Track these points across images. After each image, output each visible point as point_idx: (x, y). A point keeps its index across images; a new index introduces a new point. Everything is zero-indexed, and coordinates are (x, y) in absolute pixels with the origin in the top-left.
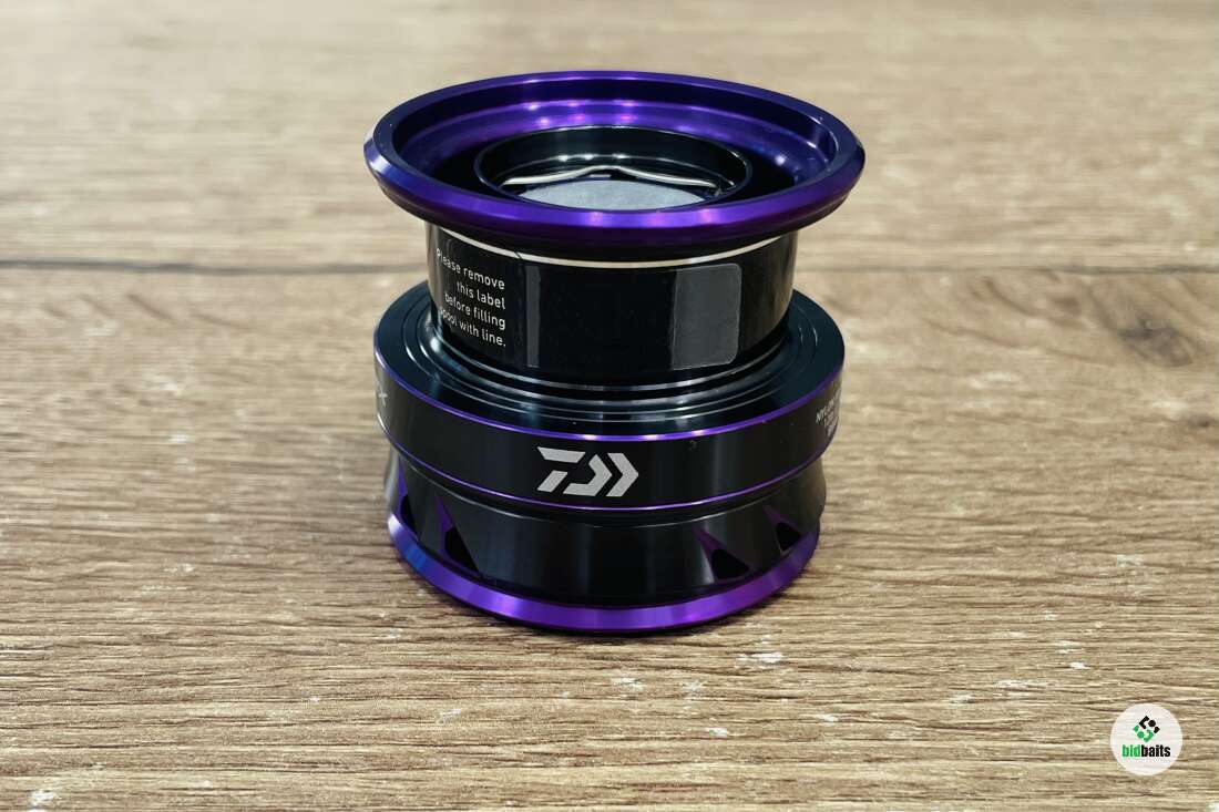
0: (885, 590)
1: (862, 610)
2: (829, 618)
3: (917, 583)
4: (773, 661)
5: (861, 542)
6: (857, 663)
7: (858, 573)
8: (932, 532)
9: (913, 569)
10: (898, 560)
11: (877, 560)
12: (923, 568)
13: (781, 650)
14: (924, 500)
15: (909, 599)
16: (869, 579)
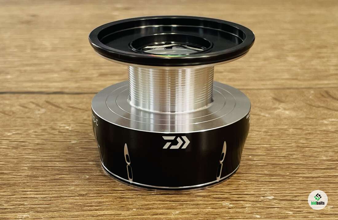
0: (303, 179)
1: (297, 185)
2: (287, 187)
3: (313, 177)
4: (271, 198)
5: (294, 167)
6: (297, 199)
7: (294, 175)
8: (316, 164)
9: (311, 174)
10: (306, 172)
11: (300, 172)
12: (314, 173)
13: (273, 196)
14: (313, 155)
15: (311, 182)
16: (298, 177)
